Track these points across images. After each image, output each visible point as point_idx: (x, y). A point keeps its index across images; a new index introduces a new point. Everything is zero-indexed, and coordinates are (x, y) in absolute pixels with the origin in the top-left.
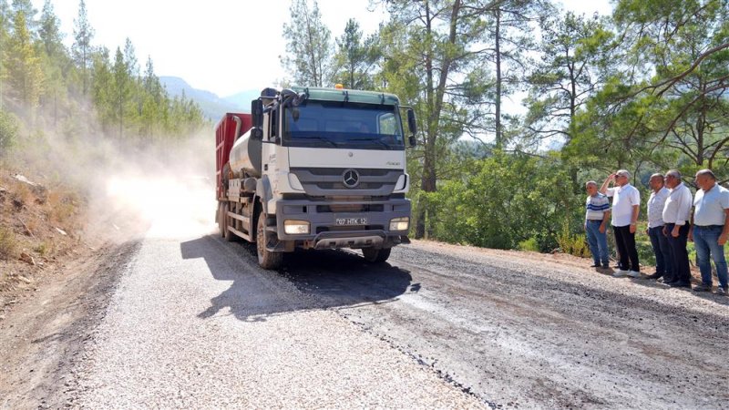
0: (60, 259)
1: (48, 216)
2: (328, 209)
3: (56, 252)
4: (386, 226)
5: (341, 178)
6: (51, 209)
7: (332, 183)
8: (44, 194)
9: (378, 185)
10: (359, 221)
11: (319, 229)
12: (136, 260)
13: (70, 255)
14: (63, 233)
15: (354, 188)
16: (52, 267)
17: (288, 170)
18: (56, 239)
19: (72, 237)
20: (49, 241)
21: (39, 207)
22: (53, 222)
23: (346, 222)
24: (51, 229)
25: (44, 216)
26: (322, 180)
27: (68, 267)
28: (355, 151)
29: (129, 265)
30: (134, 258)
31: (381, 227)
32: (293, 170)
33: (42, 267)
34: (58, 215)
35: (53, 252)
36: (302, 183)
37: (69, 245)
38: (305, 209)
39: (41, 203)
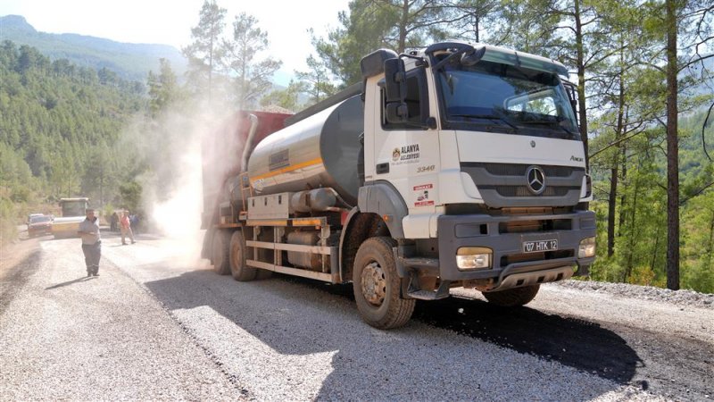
4: (574, 252)
5: (525, 180)
7: (515, 187)
10: (549, 245)
11: (505, 261)
15: (539, 195)
17: (458, 167)
23: (535, 249)
26: (503, 183)
28: (538, 140)
31: (570, 253)
32: (465, 166)
36: (480, 187)
38: (483, 229)
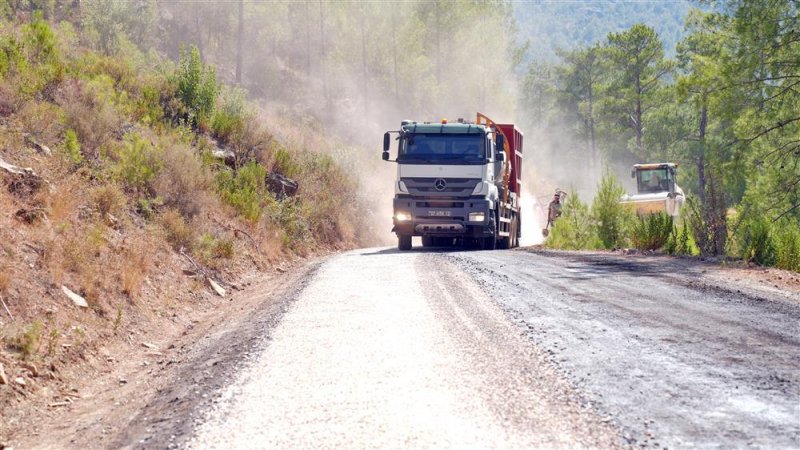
0: (68, 372)
1: (43, 253)
2: (427, 205)
3: (59, 351)
4: (466, 218)
5: (433, 184)
6: (52, 236)
7: (428, 188)
8: (37, 196)
9: (460, 189)
10: (445, 213)
12: (247, 381)
13: (93, 361)
14: (80, 301)
15: (443, 191)
16: (46, 391)
17: (399, 179)
18: (62, 317)
19: (101, 313)
20: (42, 321)
21: (24, 231)
22: (56, 270)
23: (436, 214)
24: (51, 289)
25: (35, 256)
27: (85, 394)
29: (227, 393)
30: (245, 374)
31: (462, 219)
32: (402, 179)
33: (21, 391)
34: (66, 253)
35: (50, 352)
36: (408, 188)
37: (91, 334)
38: (409, 205)
39: (29, 220)
